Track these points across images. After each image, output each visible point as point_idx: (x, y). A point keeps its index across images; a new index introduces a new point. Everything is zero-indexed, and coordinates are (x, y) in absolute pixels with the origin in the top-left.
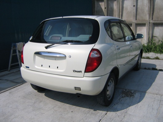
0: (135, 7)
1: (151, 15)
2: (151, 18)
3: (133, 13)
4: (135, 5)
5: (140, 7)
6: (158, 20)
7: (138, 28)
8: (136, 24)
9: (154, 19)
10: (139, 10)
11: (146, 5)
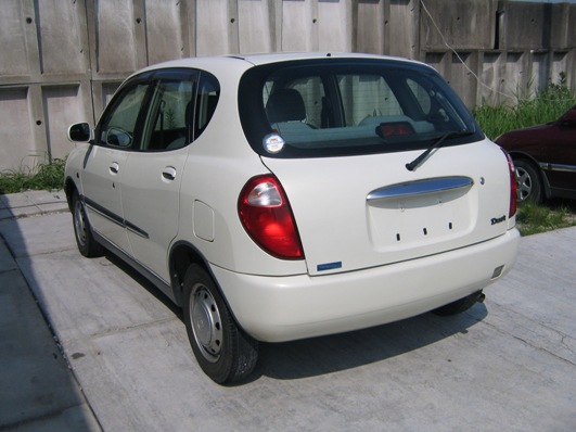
0: (34, 23)
1: (93, 54)
2: (94, 67)
3: (30, 46)
4: (33, 18)
5: (49, 27)
6: (117, 73)
7: (51, 101)
8: (43, 88)
9: (101, 70)
10: (47, 39)
11: (68, 19)
